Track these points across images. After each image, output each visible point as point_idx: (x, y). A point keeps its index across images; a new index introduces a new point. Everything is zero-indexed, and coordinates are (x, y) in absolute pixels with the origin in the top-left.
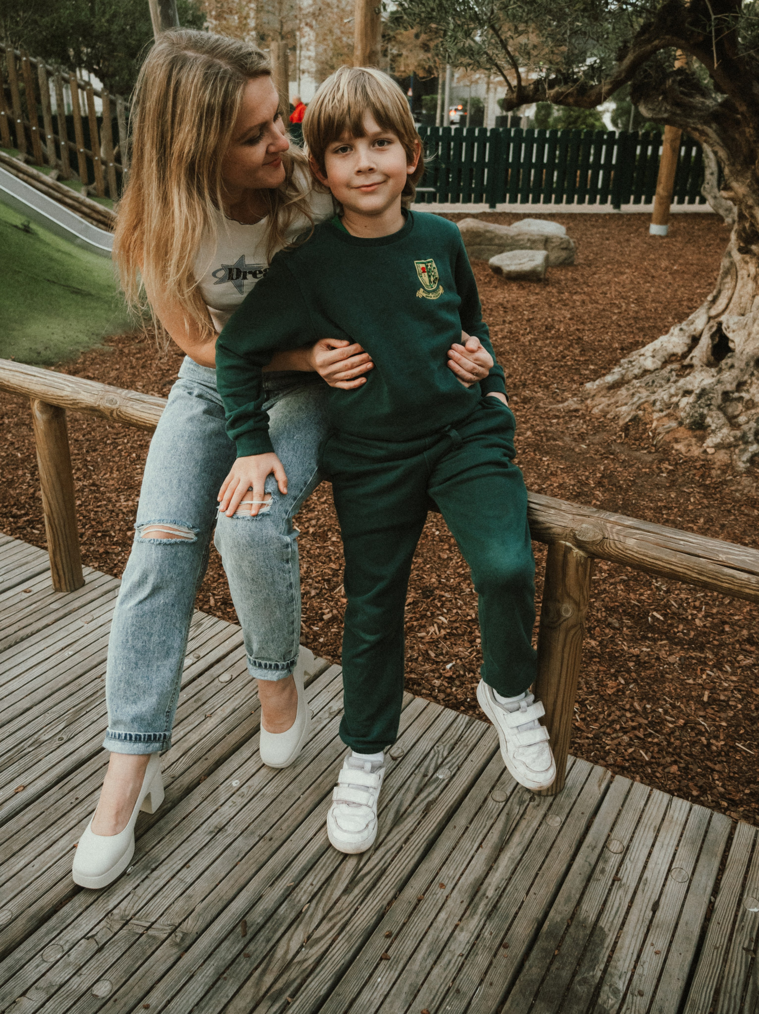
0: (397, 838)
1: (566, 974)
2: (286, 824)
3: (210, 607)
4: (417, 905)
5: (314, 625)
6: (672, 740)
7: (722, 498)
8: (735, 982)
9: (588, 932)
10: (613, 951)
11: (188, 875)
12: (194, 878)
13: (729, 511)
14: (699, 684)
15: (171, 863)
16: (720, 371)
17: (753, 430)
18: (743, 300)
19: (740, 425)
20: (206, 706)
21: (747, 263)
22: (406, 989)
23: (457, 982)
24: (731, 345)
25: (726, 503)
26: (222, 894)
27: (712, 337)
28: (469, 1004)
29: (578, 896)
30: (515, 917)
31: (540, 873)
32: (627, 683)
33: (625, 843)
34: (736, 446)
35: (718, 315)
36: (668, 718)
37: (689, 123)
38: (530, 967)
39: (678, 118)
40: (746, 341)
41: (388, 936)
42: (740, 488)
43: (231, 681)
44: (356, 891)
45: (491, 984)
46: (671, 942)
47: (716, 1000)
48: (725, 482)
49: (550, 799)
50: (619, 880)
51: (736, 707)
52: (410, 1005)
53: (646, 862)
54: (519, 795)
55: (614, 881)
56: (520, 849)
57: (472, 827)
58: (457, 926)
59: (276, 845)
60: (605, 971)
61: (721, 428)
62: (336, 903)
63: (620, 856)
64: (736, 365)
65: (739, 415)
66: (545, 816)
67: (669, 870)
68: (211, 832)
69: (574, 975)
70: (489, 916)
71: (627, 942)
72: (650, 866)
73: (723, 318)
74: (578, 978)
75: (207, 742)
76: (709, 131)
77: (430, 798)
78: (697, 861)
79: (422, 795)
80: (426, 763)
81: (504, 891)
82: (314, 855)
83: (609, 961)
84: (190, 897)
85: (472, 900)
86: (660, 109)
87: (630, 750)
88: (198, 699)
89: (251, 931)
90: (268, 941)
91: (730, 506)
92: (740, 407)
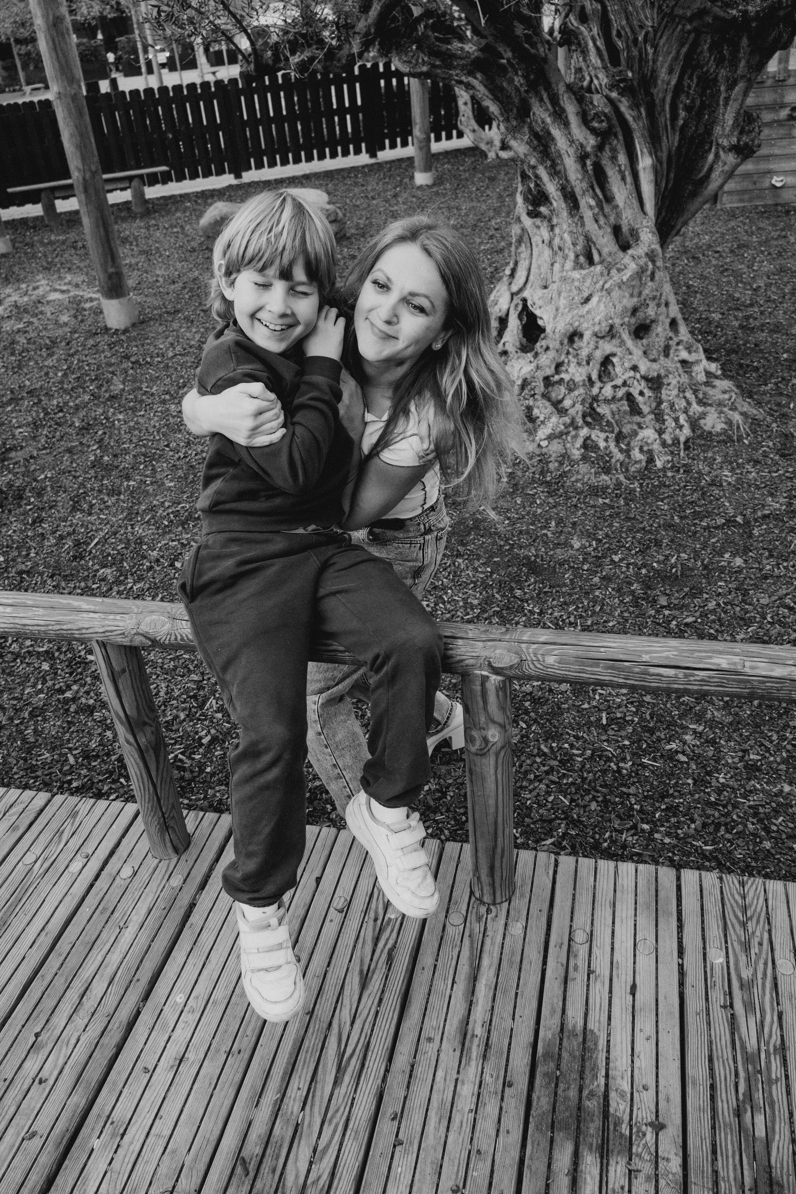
0: (370, 1003)
1: (573, 1093)
2: (250, 1028)
3: (72, 766)
4: (412, 1071)
5: (194, 753)
6: (585, 775)
7: (566, 492)
8: (723, 1042)
9: (581, 1039)
10: (608, 1051)
11: (163, 1127)
12: (172, 1128)
13: (576, 506)
14: (595, 707)
15: (140, 1121)
16: (536, 355)
17: (580, 413)
18: (543, 270)
19: (567, 410)
20: (116, 914)
21: (538, 227)
22: (429, 1170)
23: (475, 1141)
24: (540, 322)
25: (570, 498)
26: (207, 1136)
27: (520, 317)
28: (493, 1161)
29: (561, 1004)
30: (509, 1049)
31: (519, 991)
32: (529, 726)
33: (588, 930)
34: (567, 433)
35: (521, 290)
36: (575, 752)
37: (452, 75)
38: (539, 1098)
39: (439, 71)
40: (555, 318)
41: (393, 1119)
42: (580, 477)
43: (135, 874)
44: (347, 1079)
45: (508, 1132)
46: (657, 1022)
47: (711, 1069)
48: (564, 475)
49: (506, 905)
50: (593, 972)
51: (633, 721)
52: (438, 1185)
53: (613, 943)
54: (475, 910)
55: (588, 975)
56: (492, 972)
57: (439, 964)
58: (457, 1080)
59: (247, 1056)
60: (607, 1076)
61: (549, 418)
62: (330, 1101)
63: (588, 945)
64: (551, 346)
65: (563, 398)
66: (506, 924)
67: (635, 945)
68: (172, 1067)
69: (581, 1091)
70: (485, 1057)
71: (618, 1038)
72: (616, 946)
73: (526, 294)
74: (585, 1093)
75: (132, 959)
76: (475, 83)
77: (389, 945)
78: (657, 926)
79: (381, 945)
80: (373, 905)
81: (490, 1025)
82: (291, 1054)
83: (607, 1064)
84: (174, 1152)
85: (463, 1045)
86: (417, 60)
87: (551, 799)
88: (104, 909)
89: (252, 1168)
90: (274, 1171)
91: (575, 500)
92: (563, 390)
